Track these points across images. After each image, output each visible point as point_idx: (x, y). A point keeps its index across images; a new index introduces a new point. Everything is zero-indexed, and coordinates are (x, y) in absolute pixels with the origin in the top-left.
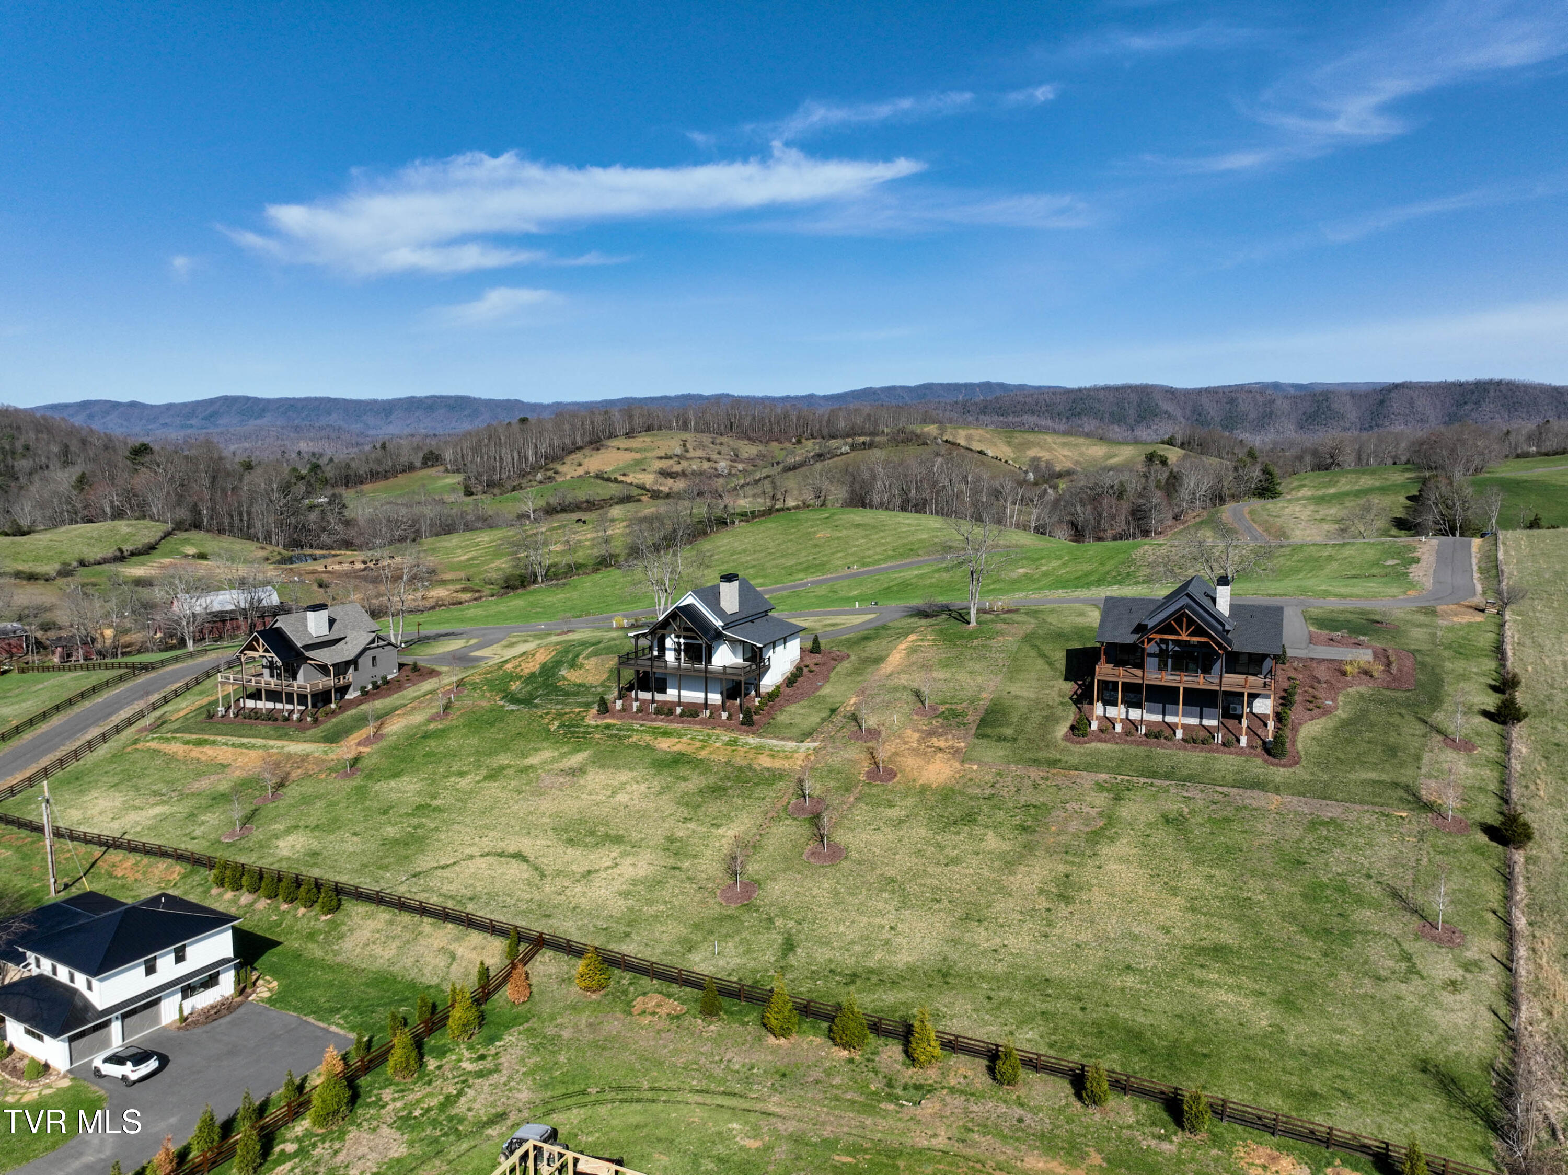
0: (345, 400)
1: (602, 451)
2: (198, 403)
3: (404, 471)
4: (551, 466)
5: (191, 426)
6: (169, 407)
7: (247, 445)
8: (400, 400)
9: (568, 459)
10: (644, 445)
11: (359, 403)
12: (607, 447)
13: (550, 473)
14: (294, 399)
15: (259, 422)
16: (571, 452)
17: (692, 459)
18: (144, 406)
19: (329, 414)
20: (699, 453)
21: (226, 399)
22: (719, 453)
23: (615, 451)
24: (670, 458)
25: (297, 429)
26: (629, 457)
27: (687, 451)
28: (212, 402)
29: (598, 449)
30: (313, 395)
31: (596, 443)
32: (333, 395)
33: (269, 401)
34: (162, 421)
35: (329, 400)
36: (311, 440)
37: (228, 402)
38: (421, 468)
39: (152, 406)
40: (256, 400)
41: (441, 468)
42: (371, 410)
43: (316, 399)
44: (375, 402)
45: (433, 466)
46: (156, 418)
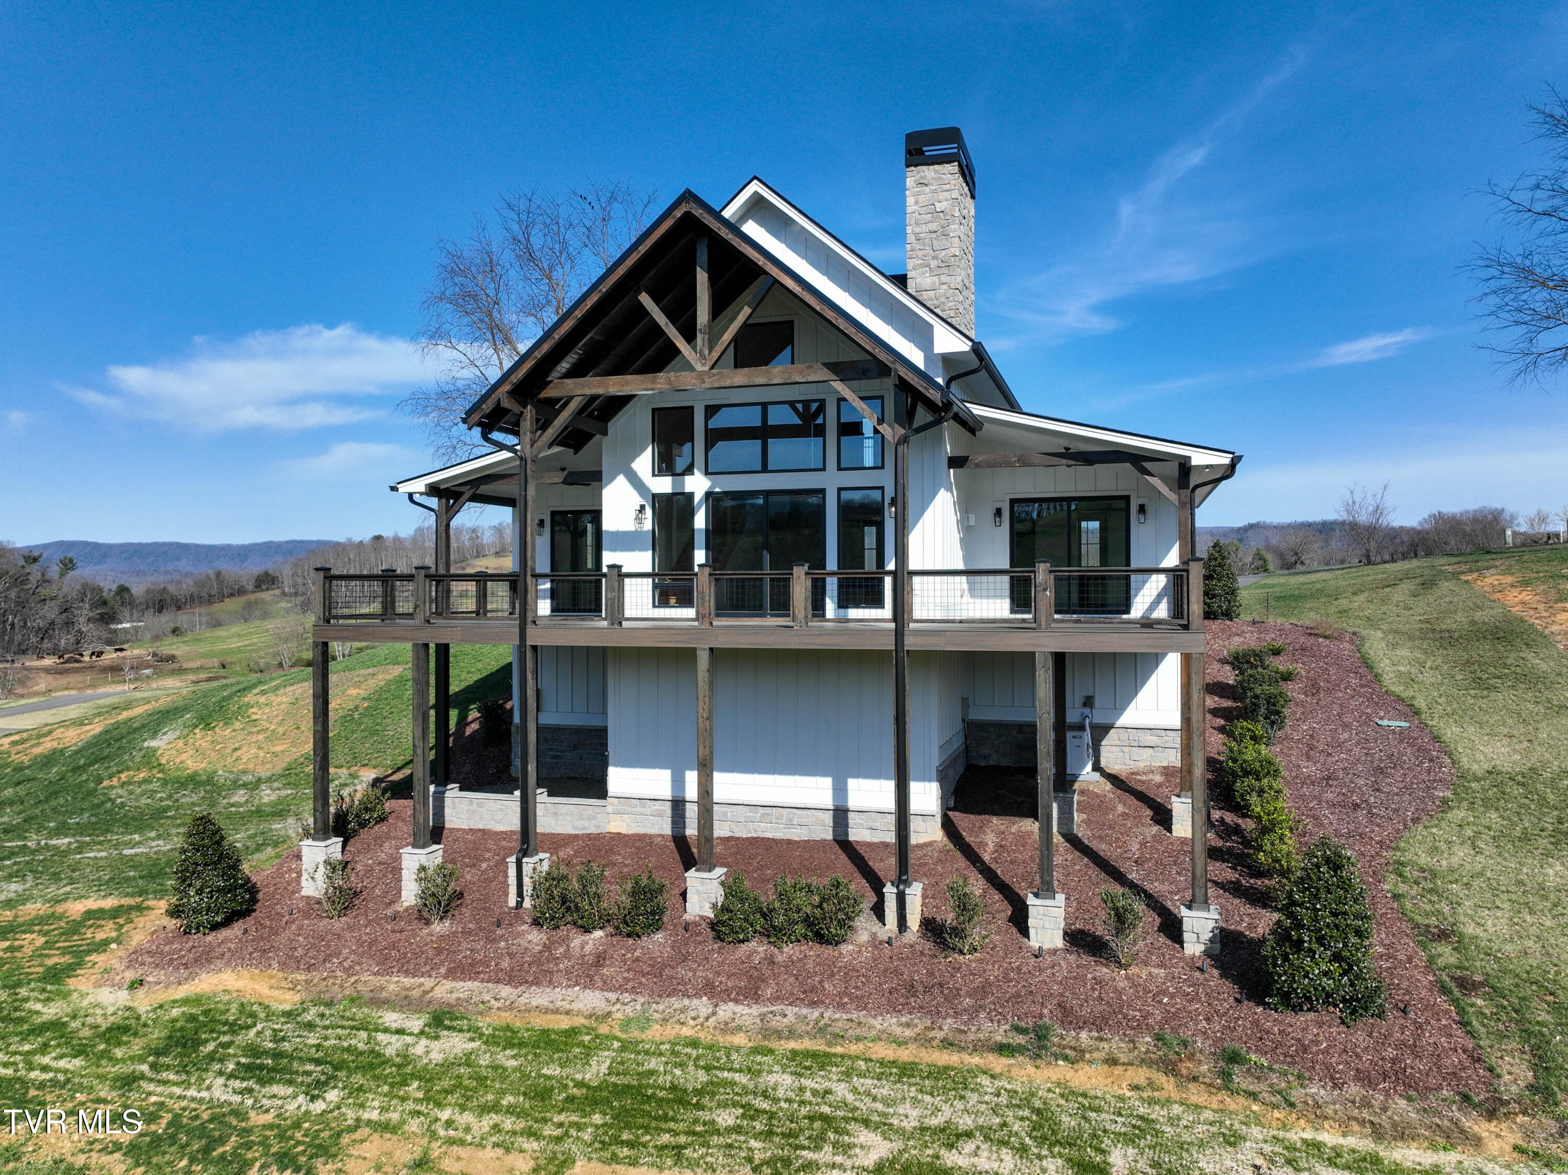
0: (196, 545)
3: (232, 595)
8: (257, 544)
14: (140, 544)
15: (97, 568)
19: (177, 559)
21: (62, 545)
25: (140, 574)
30: (161, 540)
32: (183, 541)
33: (110, 547)
35: (179, 545)
37: (65, 549)
38: (252, 592)
40: (97, 545)
41: (277, 592)
43: (164, 544)
44: (229, 547)
45: (268, 589)
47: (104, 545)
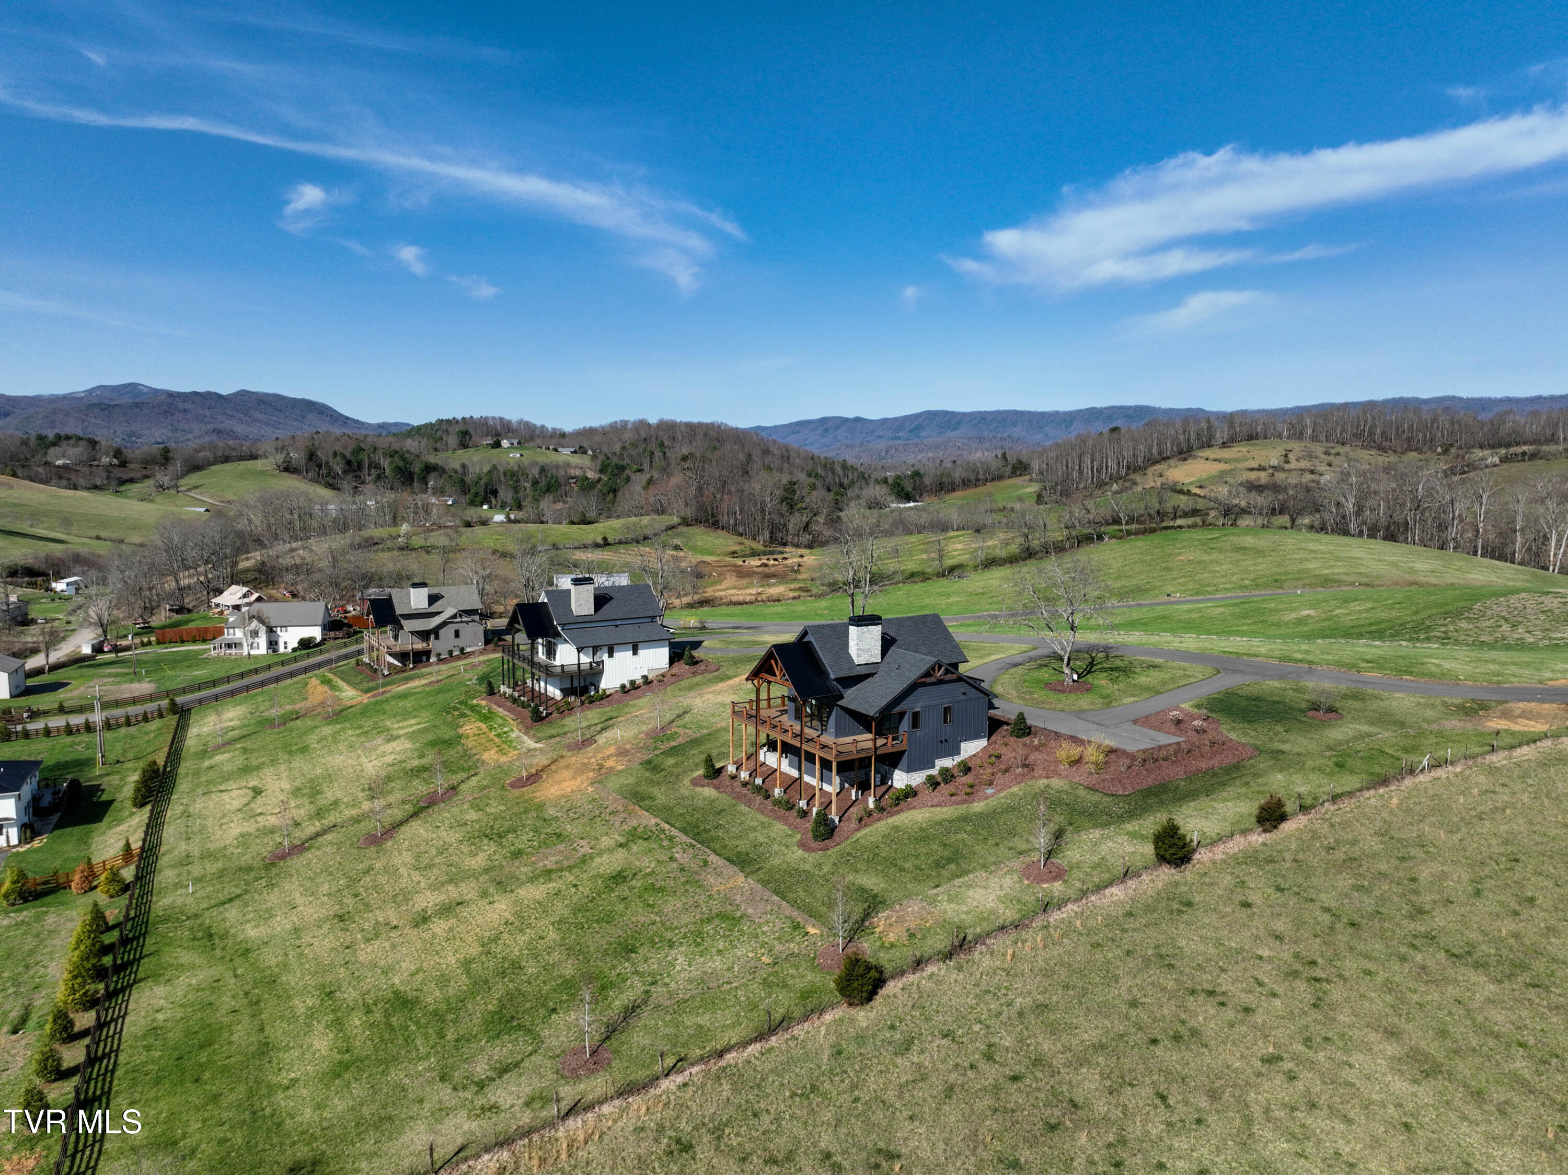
0: (1029, 412)
1: (1189, 461)
2: (906, 418)
3: (993, 480)
4: (1132, 476)
5: (899, 438)
6: (885, 421)
7: (931, 455)
8: (1081, 411)
9: (1151, 471)
10: (1237, 456)
11: (1043, 414)
12: (1196, 457)
13: (1127, 484)
14: (985, 412)
15: (951, 434)
16: (1156, 462)
17: (1290, 471)
18: (866, 421)
19: (1015, 426)
20: (1304, 464)
21: (929, 412)
22: (1330, 465)
23: (1203, 461)
24: (1264, 469)
25: (981, 440)
26: (1215, 468)
27: (1287, 462)
28: (917, 416)
29: (1185, 460)
30: (1002, 408)
31: (1184, 453)
32: (1020, 408)
33: (964, 414)
34: (877, 434)
35: (1016, 412)
36: (987, 450)
37: (931, 416)
38: (1009, 477)
39: (871, 421)
40: (953, 414)
41: (1026, 477)
42: (1053, 421)
43: (1004, 412)
44: (1057, 413)
45: (1020, 475)
46: (873, 432)
47: (959, 413)
